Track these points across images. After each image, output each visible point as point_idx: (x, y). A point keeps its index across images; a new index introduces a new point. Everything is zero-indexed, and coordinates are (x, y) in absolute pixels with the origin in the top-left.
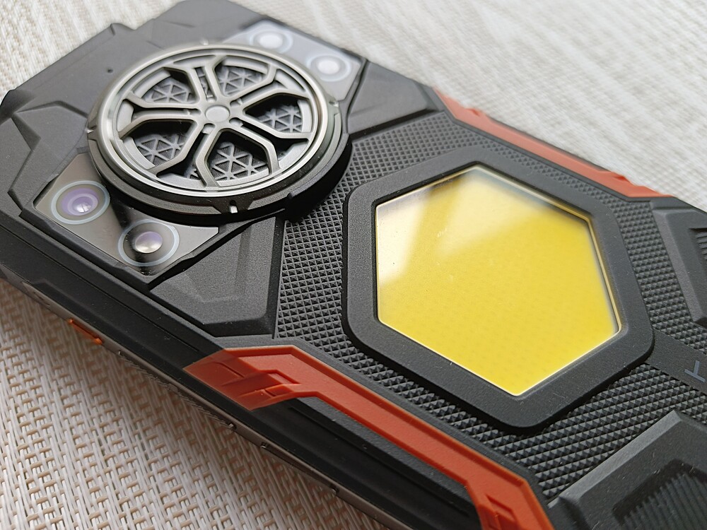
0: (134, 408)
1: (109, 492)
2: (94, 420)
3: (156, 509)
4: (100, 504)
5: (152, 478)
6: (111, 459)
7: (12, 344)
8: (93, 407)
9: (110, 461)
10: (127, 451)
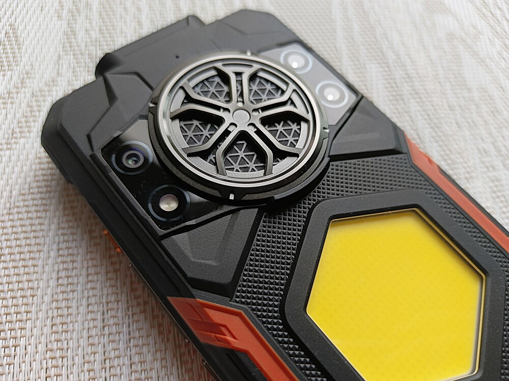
0: (131, 296)
1: (100, 349)
2: (104, 296)
3: (125, 370)
4: (93, 355)
5: (129, 349)
6: (107, 327)
7: (66, 225)
8: (105, 287)
9: (106, 328)
10: (119, 324)
